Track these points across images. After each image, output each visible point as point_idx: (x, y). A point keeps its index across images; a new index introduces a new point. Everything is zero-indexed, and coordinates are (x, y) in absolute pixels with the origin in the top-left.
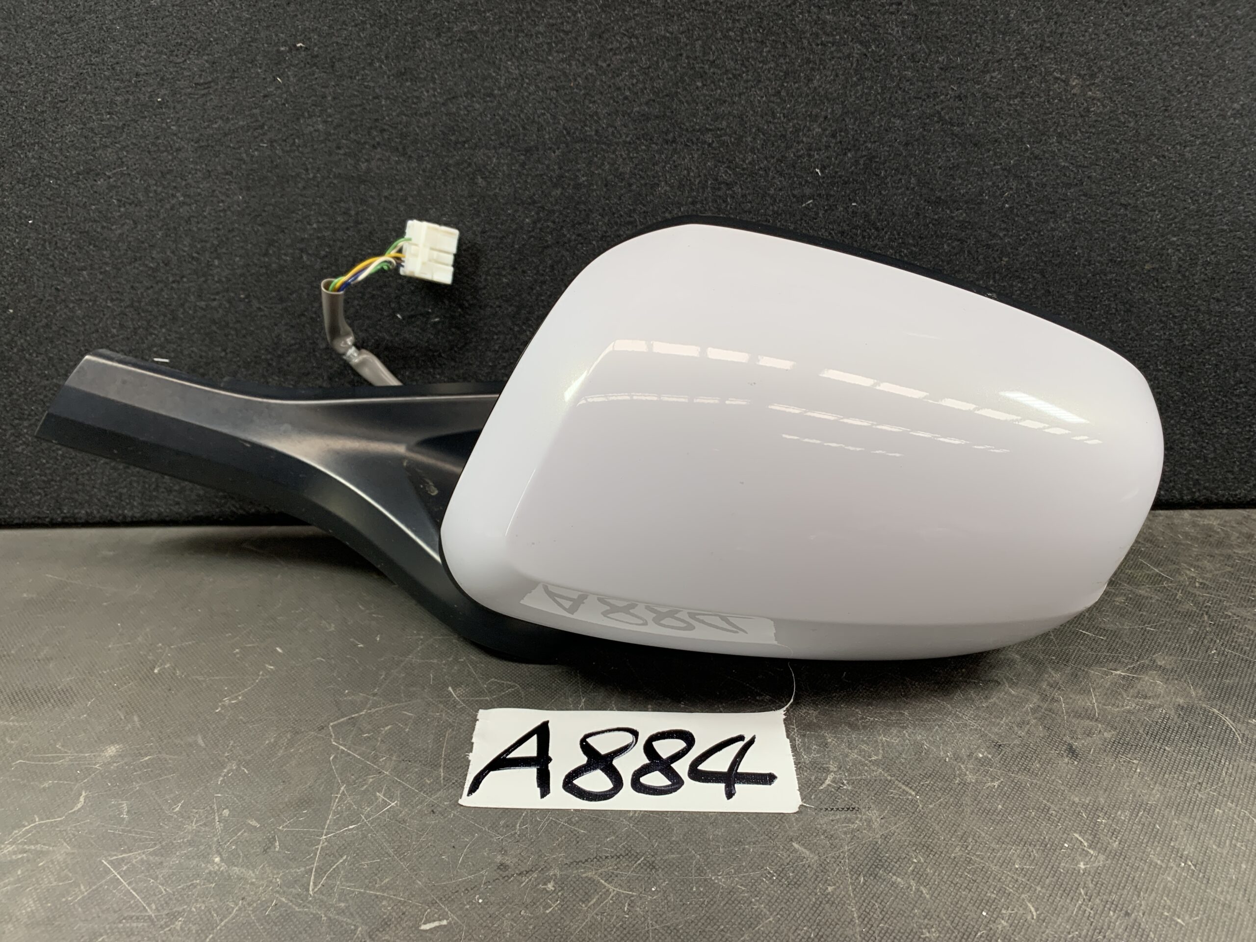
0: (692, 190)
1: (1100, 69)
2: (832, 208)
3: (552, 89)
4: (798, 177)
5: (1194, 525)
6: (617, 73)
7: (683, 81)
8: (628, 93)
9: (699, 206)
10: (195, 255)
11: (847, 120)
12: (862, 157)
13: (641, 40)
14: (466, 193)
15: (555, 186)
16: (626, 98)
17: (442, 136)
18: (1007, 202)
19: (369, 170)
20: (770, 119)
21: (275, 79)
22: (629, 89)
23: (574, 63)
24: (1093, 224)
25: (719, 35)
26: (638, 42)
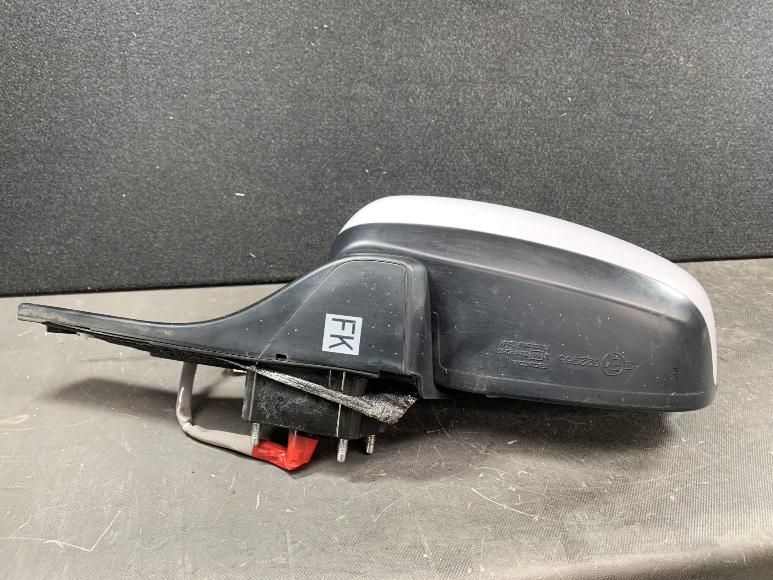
0: (512, 107)
1: (692, 53)
2: (575, 117)
3: (449, 54)
4: (561, 102)
5: (723, 268)
6: (480, 47)
7: (511, 52)
8: (484, 58)
9: (515, 115)
10: (261, 137)
11: (583, 74)
12: (589, 92)
13: (492, 31)
14: (403, 107)
15: (448, 104)
16: (484, 60)
17: (393, 77)
18: (650, 116)
19: (355, 94)
20: (549, 73)
21: (310, 43)
22: (486, 56)
23: (460, 41)
24: (686, 126)
25: (528, 30)
26: (491, 32)
